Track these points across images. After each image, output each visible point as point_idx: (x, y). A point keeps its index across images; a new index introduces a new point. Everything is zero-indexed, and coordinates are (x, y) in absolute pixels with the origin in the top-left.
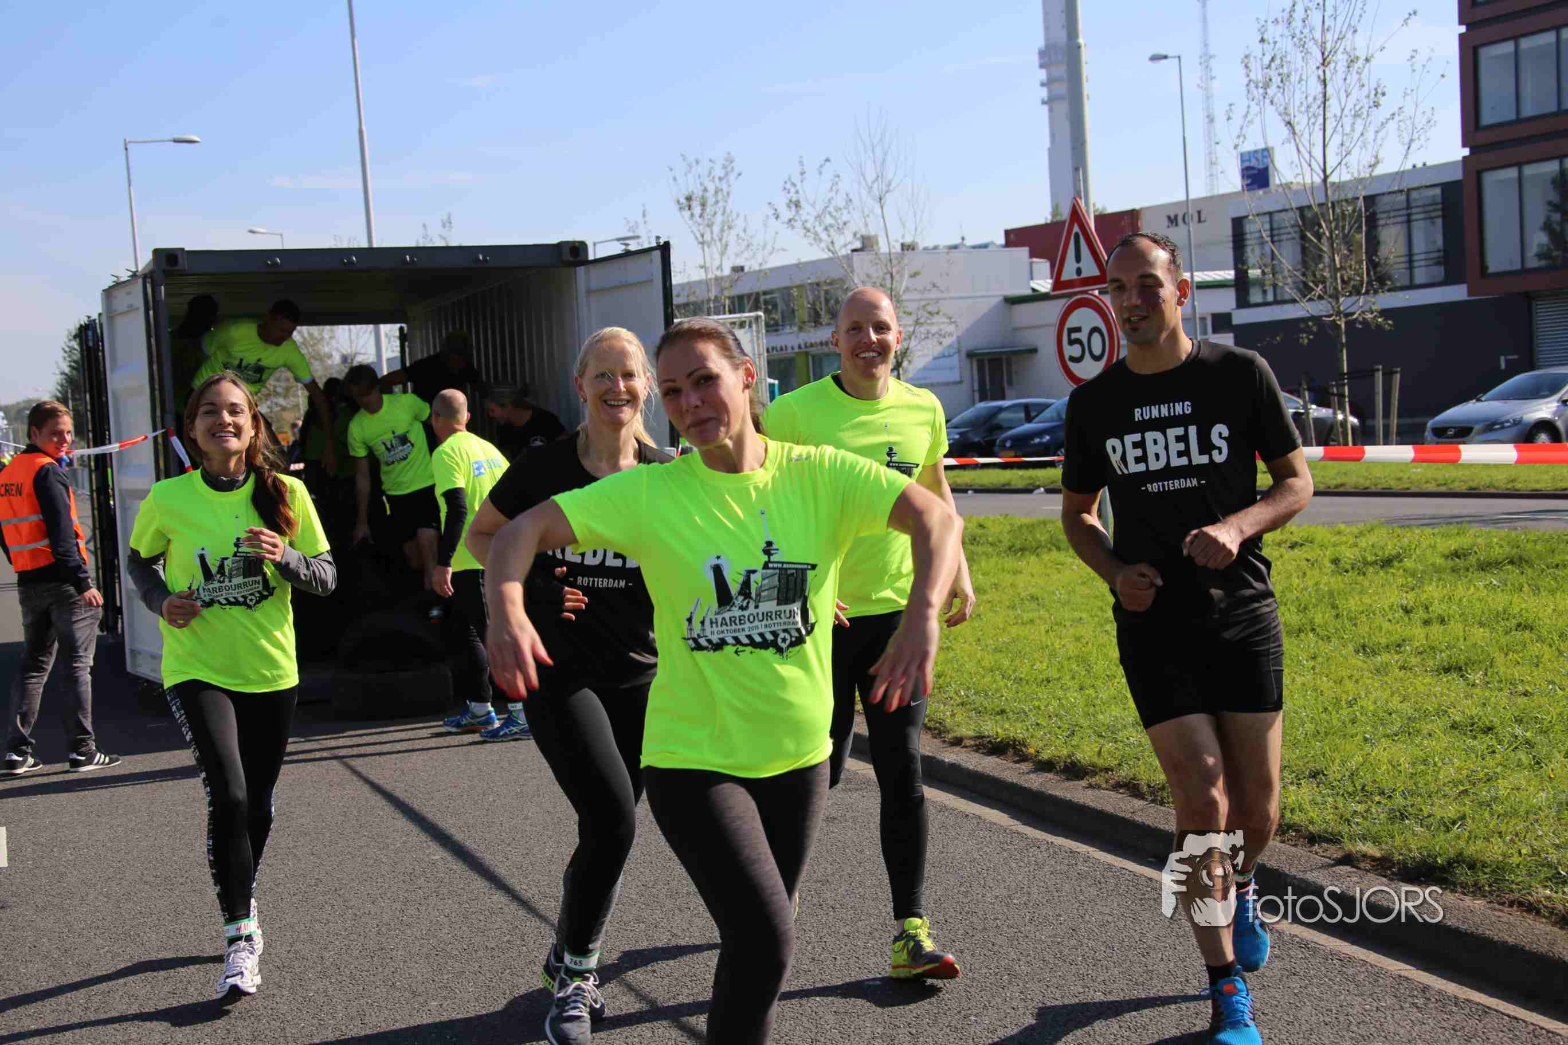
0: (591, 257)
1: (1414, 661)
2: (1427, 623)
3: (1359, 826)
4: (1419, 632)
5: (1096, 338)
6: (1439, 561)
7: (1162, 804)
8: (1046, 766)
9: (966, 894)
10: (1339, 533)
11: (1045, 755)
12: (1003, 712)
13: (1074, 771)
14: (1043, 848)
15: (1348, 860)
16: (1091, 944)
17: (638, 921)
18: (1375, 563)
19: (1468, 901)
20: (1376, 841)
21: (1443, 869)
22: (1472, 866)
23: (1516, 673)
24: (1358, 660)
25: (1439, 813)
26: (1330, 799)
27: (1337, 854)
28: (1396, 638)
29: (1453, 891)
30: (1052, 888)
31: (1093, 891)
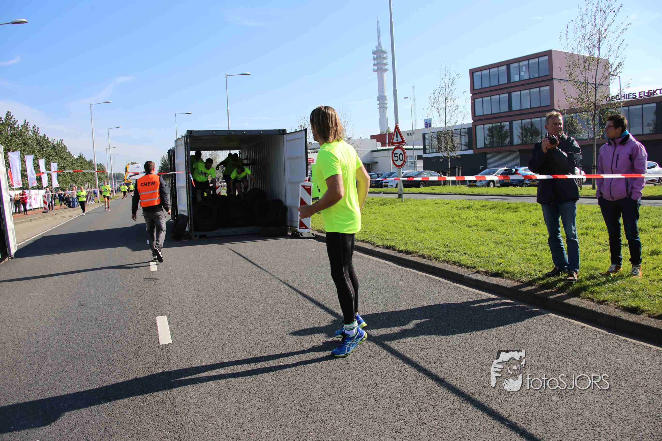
0: (287, 133)
1: (480, 229)
2: (481, 220)
3: (479, 265)
4: (480, 222)
5: (401, 156)
6: (480, 207)
7: (431, 260)
8: (401, 252)
9: (387, 281)
10: (456, 201)
11: (401, 249)
12: (388, 239)
13: (408, 253)
14: (403, 270)
15: (478, 272)
16: (420, 292)
17: (308, 286)
18: (466, 208)
19: (507, 281)
20: (484, 268)
21: (500, 273)
22: (507, 273)
23: (504, 231)
24: (467, 228)
25: (497, 262)
26: (471, 259)
27: (475, 270)
28: (475, 224)
29: (503, 279)
30: (408, 279)
31: (418, 280)
